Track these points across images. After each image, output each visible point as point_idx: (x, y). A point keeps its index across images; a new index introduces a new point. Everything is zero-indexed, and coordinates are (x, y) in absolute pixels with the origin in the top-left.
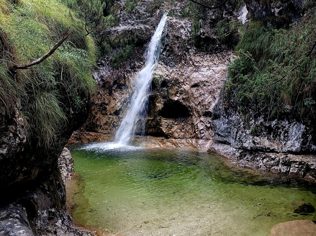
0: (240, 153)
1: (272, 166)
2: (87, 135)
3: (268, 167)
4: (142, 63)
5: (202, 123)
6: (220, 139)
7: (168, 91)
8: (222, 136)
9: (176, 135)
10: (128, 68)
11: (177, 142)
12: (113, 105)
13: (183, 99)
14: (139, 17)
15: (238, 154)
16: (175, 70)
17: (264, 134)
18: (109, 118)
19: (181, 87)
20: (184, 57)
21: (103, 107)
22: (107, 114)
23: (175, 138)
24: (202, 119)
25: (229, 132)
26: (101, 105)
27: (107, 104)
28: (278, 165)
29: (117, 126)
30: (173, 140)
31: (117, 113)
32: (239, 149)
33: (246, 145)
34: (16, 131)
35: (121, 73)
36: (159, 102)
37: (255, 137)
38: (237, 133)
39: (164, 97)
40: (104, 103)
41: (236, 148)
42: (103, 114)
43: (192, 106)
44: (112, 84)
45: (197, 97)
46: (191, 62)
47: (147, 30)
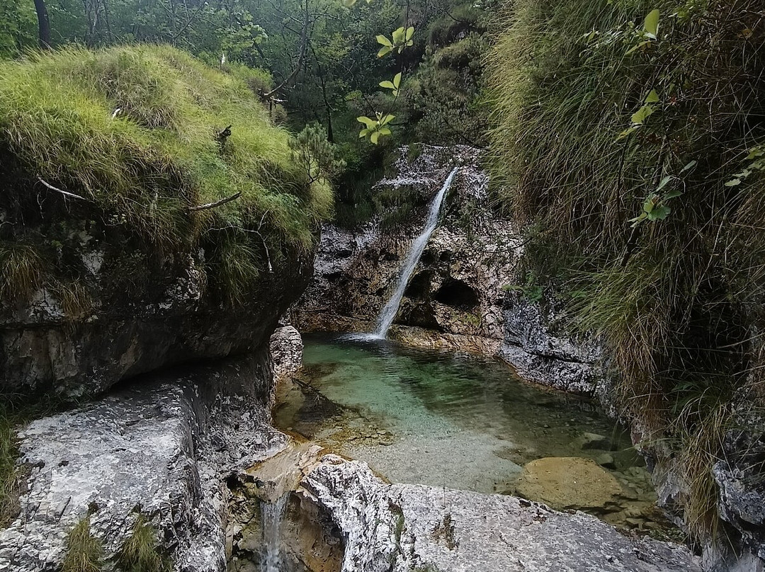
0: (533, 360)
1: (572, 381)
2: (339, 319)
3: (565, 382)
4: (422, 228)
5: (492, 315)
6: (511, 338)
7: (448, 267)
8: (514, 335)
9: (455, 328)
10: (402, 234)
11: (455, 339)
12: (376, 281)
13: (469, 278)
14: (423, 169)
15: (529, 361)
16: (461, 239)
17: (566, 335)
18: (369, 299)
19: (468, 262)
20: (475, 222)
21: (363, 284)
22: (367, 293)
23: (453, 333)
24: (493, 308)
25: (523, 330)
26: (361, 281)
27: (368, 280)
28: (579, 381)
29: (378, 310)
30: (450, 335)
31: (380, 292)
32: (533, 353)
33: (540, 348)
34: (186, 284)
35: (392, 239)
36: (435, 281)
37: (554, 338)
38: (530, 330)
39: (443, 274)
40: (365, 278)
41: (528, 353)
42: (362, 293)
43: (481, 290)
44: (378, 253)
45: (489, 278)
46: (484, 229)
47: (432, 185)
